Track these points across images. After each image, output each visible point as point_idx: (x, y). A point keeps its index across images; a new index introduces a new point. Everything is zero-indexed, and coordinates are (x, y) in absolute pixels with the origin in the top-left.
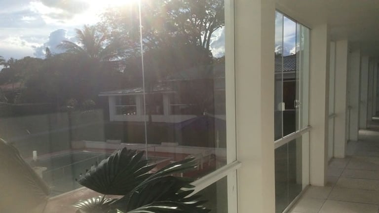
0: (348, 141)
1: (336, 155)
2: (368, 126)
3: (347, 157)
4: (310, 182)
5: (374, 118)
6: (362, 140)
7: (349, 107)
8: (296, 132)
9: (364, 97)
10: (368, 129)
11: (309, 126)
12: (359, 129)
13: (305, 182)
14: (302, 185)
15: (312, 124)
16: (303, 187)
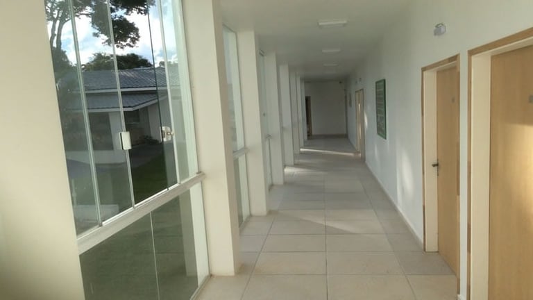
0: (271, 187)
1: (254, 212)
2: (297, 161)
3: (270, 212)
4: (210, 271)
5: (302, 150)
6: (289, 183)
7: (267, 137)
8: (170, 188)
9: (287, 122)
10: (296, 165)
11: (199, 172)
12: (285, 166)
13: (202, 271)
14: (196, 277)
15: (205, 168)
16: (200, 281)
